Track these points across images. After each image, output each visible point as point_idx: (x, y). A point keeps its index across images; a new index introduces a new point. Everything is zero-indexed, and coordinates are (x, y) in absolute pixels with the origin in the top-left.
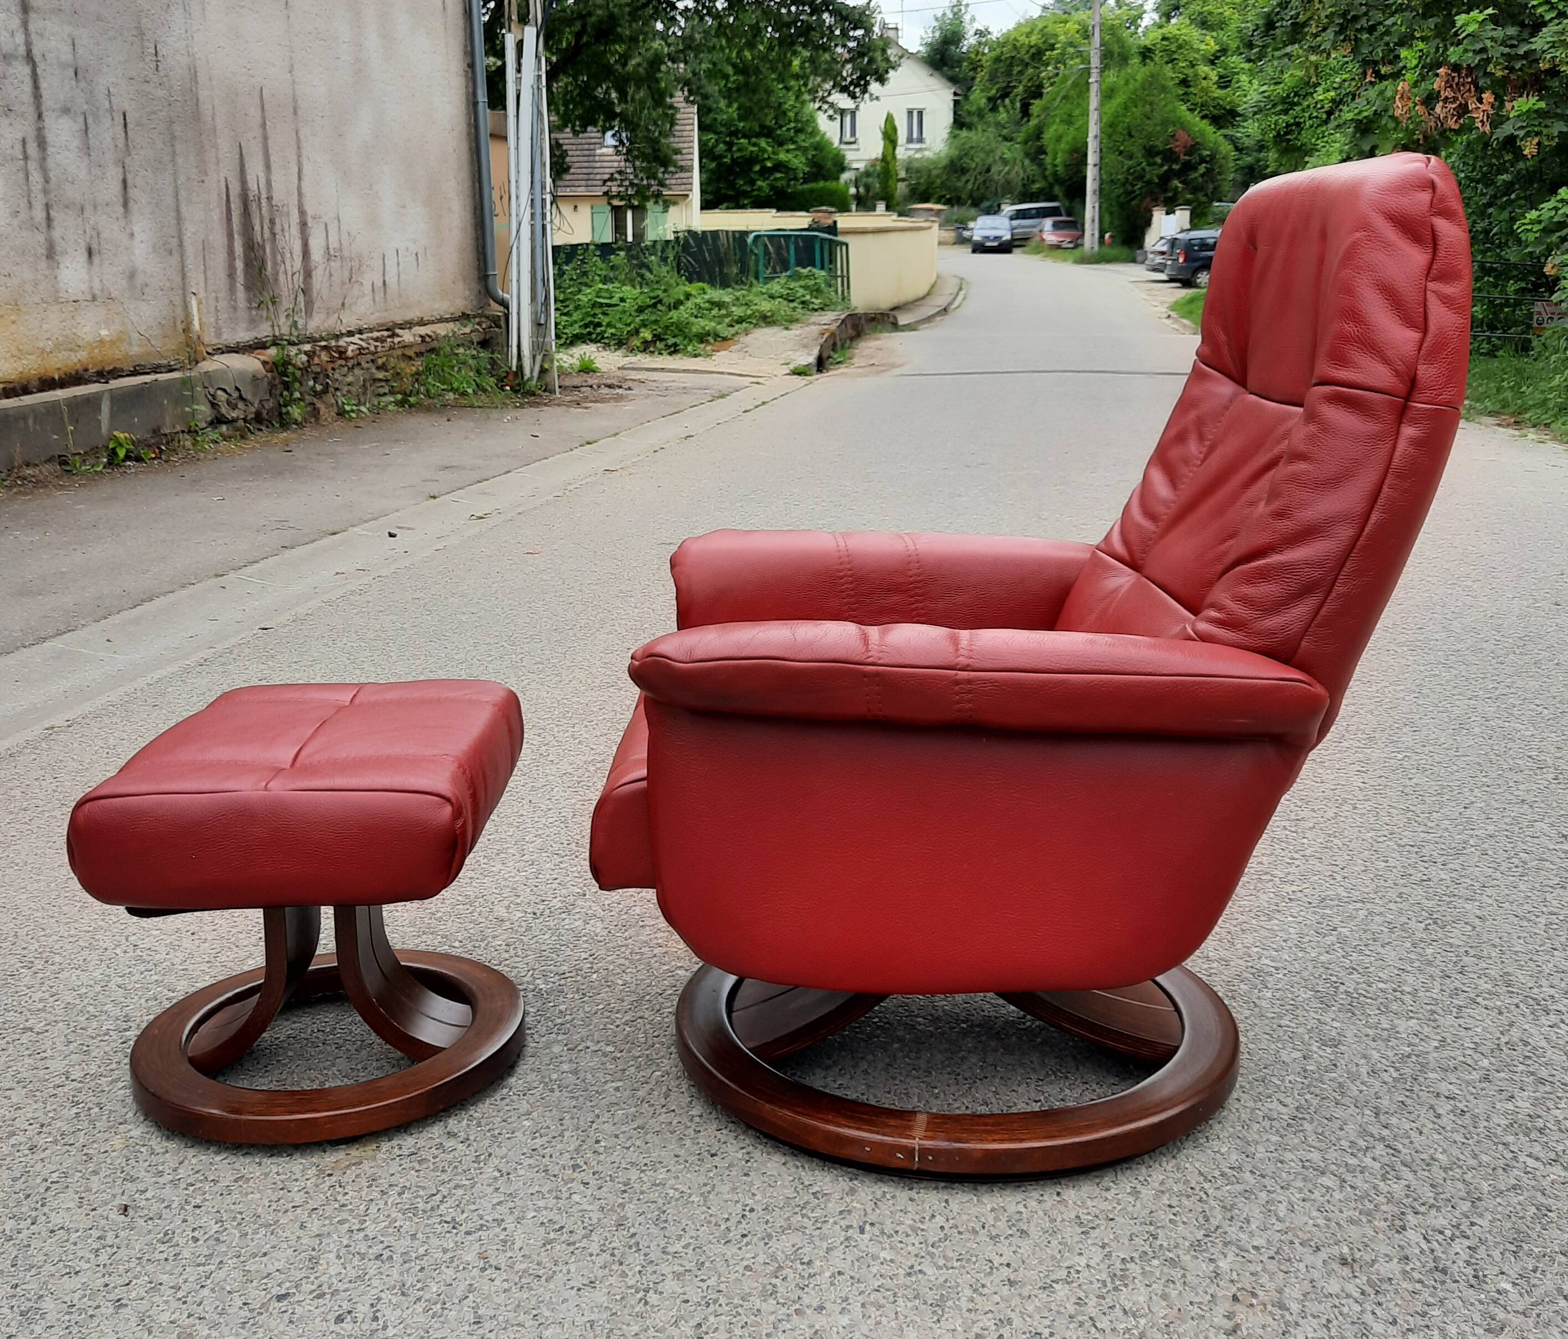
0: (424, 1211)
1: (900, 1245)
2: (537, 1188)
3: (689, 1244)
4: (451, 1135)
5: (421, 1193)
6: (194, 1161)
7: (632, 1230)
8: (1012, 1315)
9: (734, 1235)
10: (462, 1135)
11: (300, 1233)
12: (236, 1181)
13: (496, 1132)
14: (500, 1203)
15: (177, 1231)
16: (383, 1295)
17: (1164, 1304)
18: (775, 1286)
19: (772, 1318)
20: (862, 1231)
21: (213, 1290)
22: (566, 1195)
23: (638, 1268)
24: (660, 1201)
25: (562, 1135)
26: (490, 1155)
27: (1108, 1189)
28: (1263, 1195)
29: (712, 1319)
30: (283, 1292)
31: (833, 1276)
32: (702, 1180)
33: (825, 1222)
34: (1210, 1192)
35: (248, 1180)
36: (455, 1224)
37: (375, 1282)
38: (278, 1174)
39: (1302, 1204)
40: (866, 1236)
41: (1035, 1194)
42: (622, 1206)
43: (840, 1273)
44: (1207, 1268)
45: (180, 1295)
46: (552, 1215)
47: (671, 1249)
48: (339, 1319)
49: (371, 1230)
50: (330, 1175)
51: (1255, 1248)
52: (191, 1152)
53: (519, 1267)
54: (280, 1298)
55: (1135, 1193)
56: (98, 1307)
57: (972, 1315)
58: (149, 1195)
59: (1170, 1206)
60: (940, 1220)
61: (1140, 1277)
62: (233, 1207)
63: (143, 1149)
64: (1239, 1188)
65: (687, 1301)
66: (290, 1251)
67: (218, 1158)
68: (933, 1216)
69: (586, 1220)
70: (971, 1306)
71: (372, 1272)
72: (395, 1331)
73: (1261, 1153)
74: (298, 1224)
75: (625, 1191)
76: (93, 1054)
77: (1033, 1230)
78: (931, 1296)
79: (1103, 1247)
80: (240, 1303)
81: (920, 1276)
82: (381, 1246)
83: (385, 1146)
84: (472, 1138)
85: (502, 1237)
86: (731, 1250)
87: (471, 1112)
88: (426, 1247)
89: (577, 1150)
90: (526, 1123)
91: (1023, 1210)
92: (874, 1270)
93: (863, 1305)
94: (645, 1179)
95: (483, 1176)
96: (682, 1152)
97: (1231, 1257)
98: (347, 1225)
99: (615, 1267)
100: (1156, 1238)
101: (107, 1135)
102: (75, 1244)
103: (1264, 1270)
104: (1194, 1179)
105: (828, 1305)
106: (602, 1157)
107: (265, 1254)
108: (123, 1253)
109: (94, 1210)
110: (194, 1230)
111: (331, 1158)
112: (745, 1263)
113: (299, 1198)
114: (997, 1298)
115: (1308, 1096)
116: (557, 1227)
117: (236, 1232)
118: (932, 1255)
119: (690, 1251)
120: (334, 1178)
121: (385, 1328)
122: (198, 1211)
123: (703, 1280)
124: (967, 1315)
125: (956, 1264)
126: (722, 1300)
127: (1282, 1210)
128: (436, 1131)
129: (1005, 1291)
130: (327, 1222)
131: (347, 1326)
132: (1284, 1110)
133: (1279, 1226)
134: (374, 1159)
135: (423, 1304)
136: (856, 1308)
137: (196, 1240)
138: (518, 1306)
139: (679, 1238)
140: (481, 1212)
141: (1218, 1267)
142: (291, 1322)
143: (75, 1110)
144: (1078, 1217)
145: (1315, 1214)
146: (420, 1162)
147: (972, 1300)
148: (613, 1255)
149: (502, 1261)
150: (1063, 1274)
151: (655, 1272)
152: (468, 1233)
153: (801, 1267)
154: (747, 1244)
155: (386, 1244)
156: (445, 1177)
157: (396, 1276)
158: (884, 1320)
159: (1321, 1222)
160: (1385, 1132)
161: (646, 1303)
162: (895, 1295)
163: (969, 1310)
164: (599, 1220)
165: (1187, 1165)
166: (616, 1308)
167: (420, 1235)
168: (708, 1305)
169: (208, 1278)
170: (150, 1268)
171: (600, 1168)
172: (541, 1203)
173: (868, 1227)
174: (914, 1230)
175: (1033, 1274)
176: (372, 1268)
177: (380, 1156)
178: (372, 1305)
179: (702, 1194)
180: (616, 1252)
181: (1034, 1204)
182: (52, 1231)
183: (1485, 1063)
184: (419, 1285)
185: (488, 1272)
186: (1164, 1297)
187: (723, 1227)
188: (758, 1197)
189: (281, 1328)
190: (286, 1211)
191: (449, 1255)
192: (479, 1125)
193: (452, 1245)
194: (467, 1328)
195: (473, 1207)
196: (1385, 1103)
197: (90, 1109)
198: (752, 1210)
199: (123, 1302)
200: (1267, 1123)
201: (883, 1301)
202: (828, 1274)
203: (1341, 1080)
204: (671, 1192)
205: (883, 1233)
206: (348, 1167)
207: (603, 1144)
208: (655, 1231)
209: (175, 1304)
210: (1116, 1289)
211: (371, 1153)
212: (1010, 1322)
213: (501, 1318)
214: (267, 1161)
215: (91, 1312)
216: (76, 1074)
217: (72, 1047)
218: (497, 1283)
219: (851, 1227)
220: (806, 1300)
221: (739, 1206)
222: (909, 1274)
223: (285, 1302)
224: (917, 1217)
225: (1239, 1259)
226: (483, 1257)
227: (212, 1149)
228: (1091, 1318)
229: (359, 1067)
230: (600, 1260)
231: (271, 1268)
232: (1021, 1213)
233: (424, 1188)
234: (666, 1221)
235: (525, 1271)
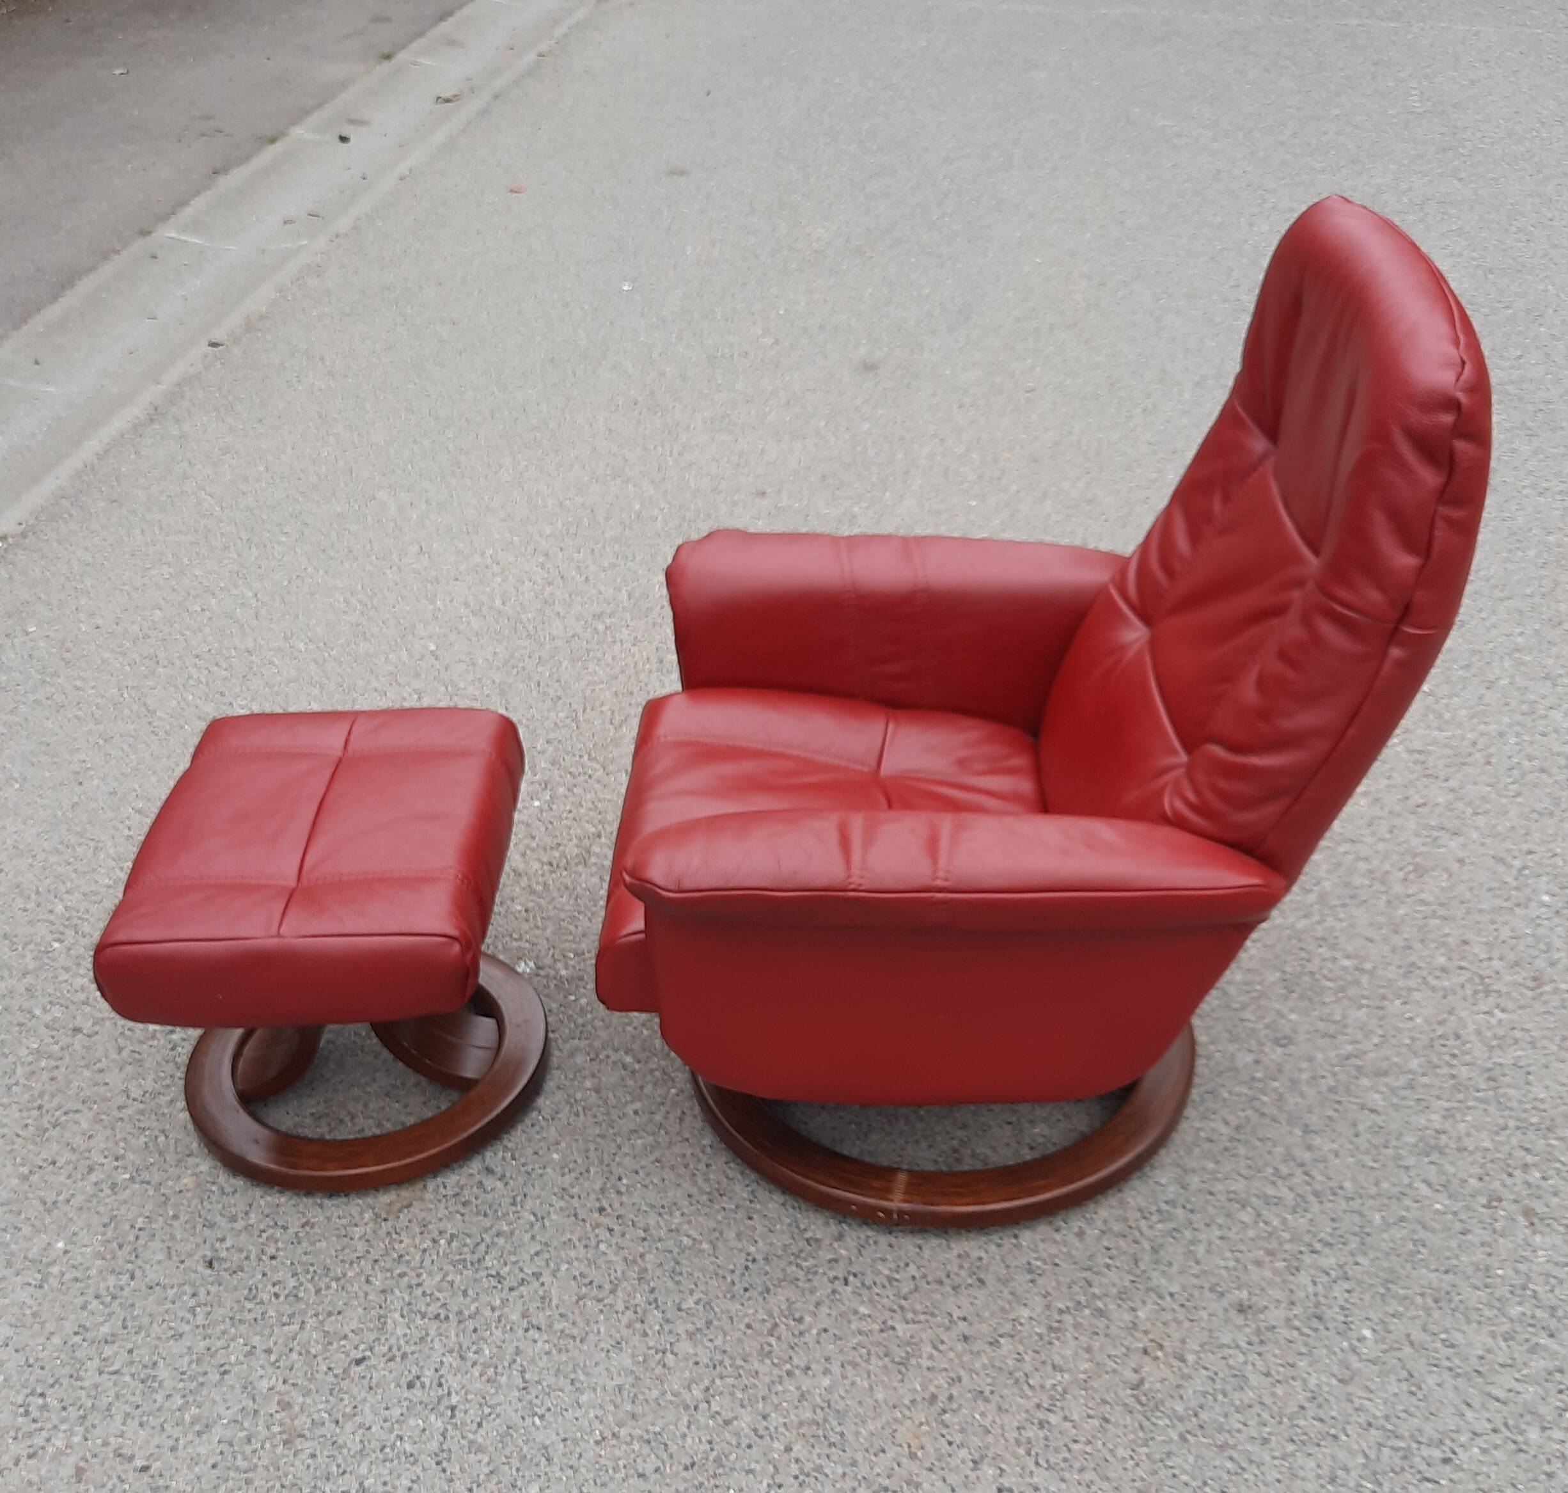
0: (472, 1264)
1: (876, 1298)
2: (569, 1236)
3: (700, 1300)
4: (489, 1171)
5: (468, 1241)
6: (262, 1203)
7: (652, 1284)
8: (962, 1373)
9: (738, 1288)
10: (499, 1170)
11: (366, 1287)
12: (303, 1226)
13: (530, 1167)
14: (537, 1254)
15: (260, 1286)
16: (445, 1360)
17: (1087, 1356)
18: (770, 1345)
19: (767, 1379)
20: (846, 1282)
21: (300, 1354)
22: (594, 1243)
23: (657, 1327)
24: (676, 1250)
25: (588, 1171)
26: (525, 1196)
27: (1057, 1230)
28: (1188, 1234)
29: (718, 1382)
30: (359, 1356)
31: (819, 1334)
32: (712, 1224)
33: (816, 1273)
34: (1145, 1229)
35: (313, 1226)
36: (499, 1277)
37: (437, 1345)
38: (339, 1218)
39: (1218, 1242)
40: (849, 1289)
41: (995, 1238)
42: (642, 1256)
43: (825, 1330)
44: (1127, 1317)
45: (273, 1358)
46: (583, 1268)
47: (684, 1306)
48: (410, 1386)
49: (429, 1283)
50: (385, 1220)
51: (1171, 1295)
52: (258, 1192)
53: (558, 1326)
54: (359, 1362)
55: (1081, 1234)
56: (205, 1373)
57: (930, 1375)
58: (228, 1243)
59: (1108, 1249)
60: (912, 1269)
61: (1071, 1329)
62: (304, 1258)
63: (214, 1188)
64: (1170, 1225)
65: (697, 1363)
66: (360, 1310)
67: (283, 1200)
68: (907, 1265)
69: (612, 1272)
70: (930, 1364)
71: (432, 1332)
72: (458, 1398)
73: (1195, 1181)
74: (363, 1279)
75: (644, 1239)
76: (147, 1065)
77: (990, 1279)
78: (899, 1353)
79: (1045, 1297)
80: (325, 1369)
81: (891, 1332)
82: (439, 1304)
83: (431, 1185)
84: (508, 1175)
85: (541, 1293)
86: (735, 1307)
87: (505, 1142)
88: (476, 1304)
89: (603, 1190)
90: (555, 1156)
91: (983, 1254)
92: (853, 1327)
93: (843, 1366)
94: (662, 1224)
95: (521, 1221)
96: (694, 1191)
97: (1150, 1306)
98: (406, 1279)
99: (638, 1325)
100: (1090, 1286)
101: (178, 1171)
102: (174, 1303)
103: (1175, 1320)
104: (1132, 1215)
105: (813, 1366)
106: (624, 1198)
107: (339, 1313)
108: (218, 1313)
109: (182, 1262)
110: (274, 1285)
111: (386, 1198)
112: (747, 1320)
113: (361, 1247)
114: (952, 1355)
115: (1250, 1112)
116: (587, 1281)
117: (310, 1286)
118: (902, 1308)
119: (700, 1307)
120: (390, 1223)
121: (449, 1394)
122: (274, 1262)
123: (711, 1340)
124: (926, 1373)
125: (922, 1317)
126: (727, 1362)
127: (1201, 1250)
128: (475, 1166)
129: (960, 1347)
130: (389, 1275)
131: (417, 1392)
132: (1224, 1130)
133: (1196, 1269)
134: (422, 1199)
135: (479, 1368)
136: (836, 1369)
137: (277, 1296)
138: (558, 1370)
139: (691, 1292)
140: (521, 1264)
141: (1137, 1317)
142: (371, 1388)
143: (143, 1139)
144: (1029, 1264)
145: (1228, 1254)
146: (464, 1204)
147: (931, 1357)
148: (636, 1312)
149: (541, 1319)
150: (1008, 1327)
151: (670, 1332)
152: (511, 1289)
153: (793, 1323)
154: (749, 1299)
155: (442, 1301)
156: (487, 1223)
157: (454, 1338)
158: (858, 1380)
159: (1232, 1264)
160: (1307, 1156)
161: (664, 1366)
162: (869, 1354)
163: (928, 1369)
164: (623, 1273)
165: (1129, 1200)
166: (639, 1371)
167: (470, 1292)
168: (715, 1367)
169: (294, 1339)
170: (243, 1329)
171: (622, 1212)
172: (573, 1254)
173: (851, 1278)
174: (890, 1280)
175: (984, 1328)
176: (433, 1327)
177: (429, 1196)
178: (436, 1370)
179: (711, 1242)
180: (638, 1309)
181: (993, 1248)
182: (151, 1288)
183: (1414, 1064)
184: (474, 1348)
185: (531, 1332)
186: (1088, 1350)
187: (729, 1280)
188: (760, 1244)
189: (363, 1394)
190: (351, 1263)
191: (497, 1314)
192: (513, 1158)
193: (498, 1302)
194: (516, 1394)
195: (513, 1258)
196: (1314, 1120)
197: (156, 1137)
198: (754, 1260)
199: (227, 1367)
200: (1207, 1146)
201: (859, 1360)
202: (814, 1331)
203: (1281, 1090)
204: (685, 1240)
205: (863, 1284)
206: (400, 1211)
207: (625, 1181)
208: (670, 1284)
209: (270, 1370)
210: (1050, 1343)
211: (418, 1193)
212: (960, 1379)
213: (545, 1384)
214: (327, 1202)
215: (201, 1379)
216: (136, 1093)
217: (125, 1053)
218: (540, 1344)
219: (836, 1278)
220: (796, 1361)
221: (743, 1255)
222: (882, 1331)
223: (363, 1366)
224: (893, 1266)
225: (1156, 1307)
226: (525, 1315)
227: (276, 1188)
228: (1026, 1375)
229: (398, 1083)
230: (625, 1320)
231: (346, 1330)
232: (980, 1259)
233: (469, 1236)
234: (681, 1274)
235: (562, 1332)
